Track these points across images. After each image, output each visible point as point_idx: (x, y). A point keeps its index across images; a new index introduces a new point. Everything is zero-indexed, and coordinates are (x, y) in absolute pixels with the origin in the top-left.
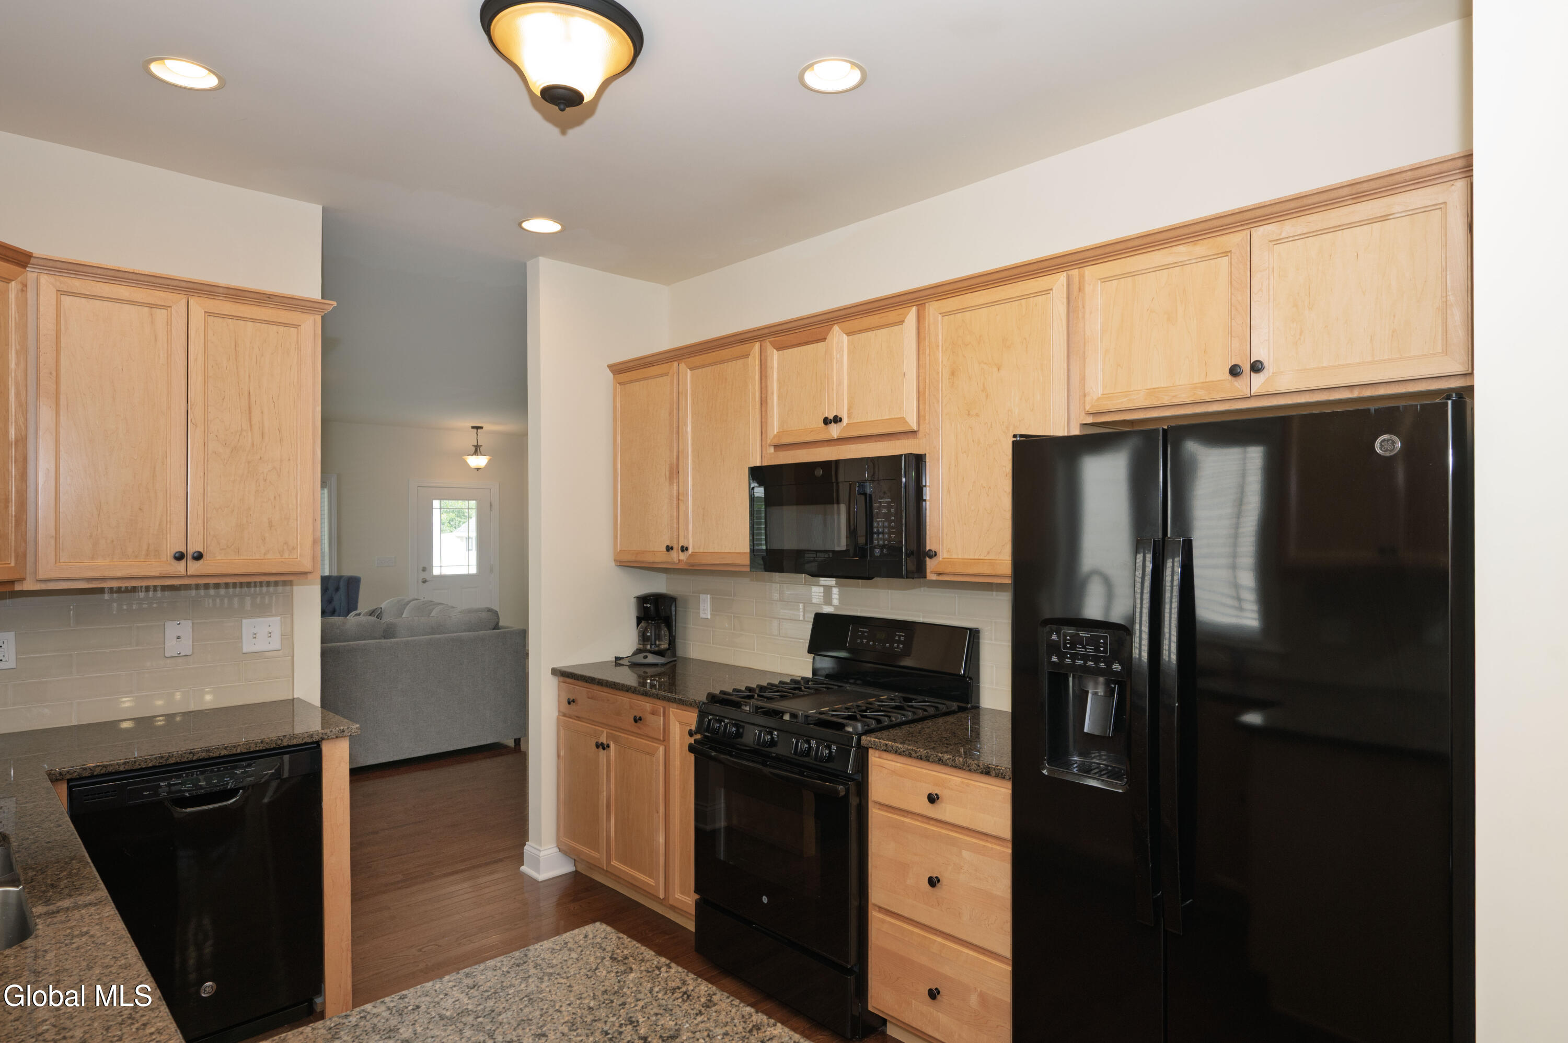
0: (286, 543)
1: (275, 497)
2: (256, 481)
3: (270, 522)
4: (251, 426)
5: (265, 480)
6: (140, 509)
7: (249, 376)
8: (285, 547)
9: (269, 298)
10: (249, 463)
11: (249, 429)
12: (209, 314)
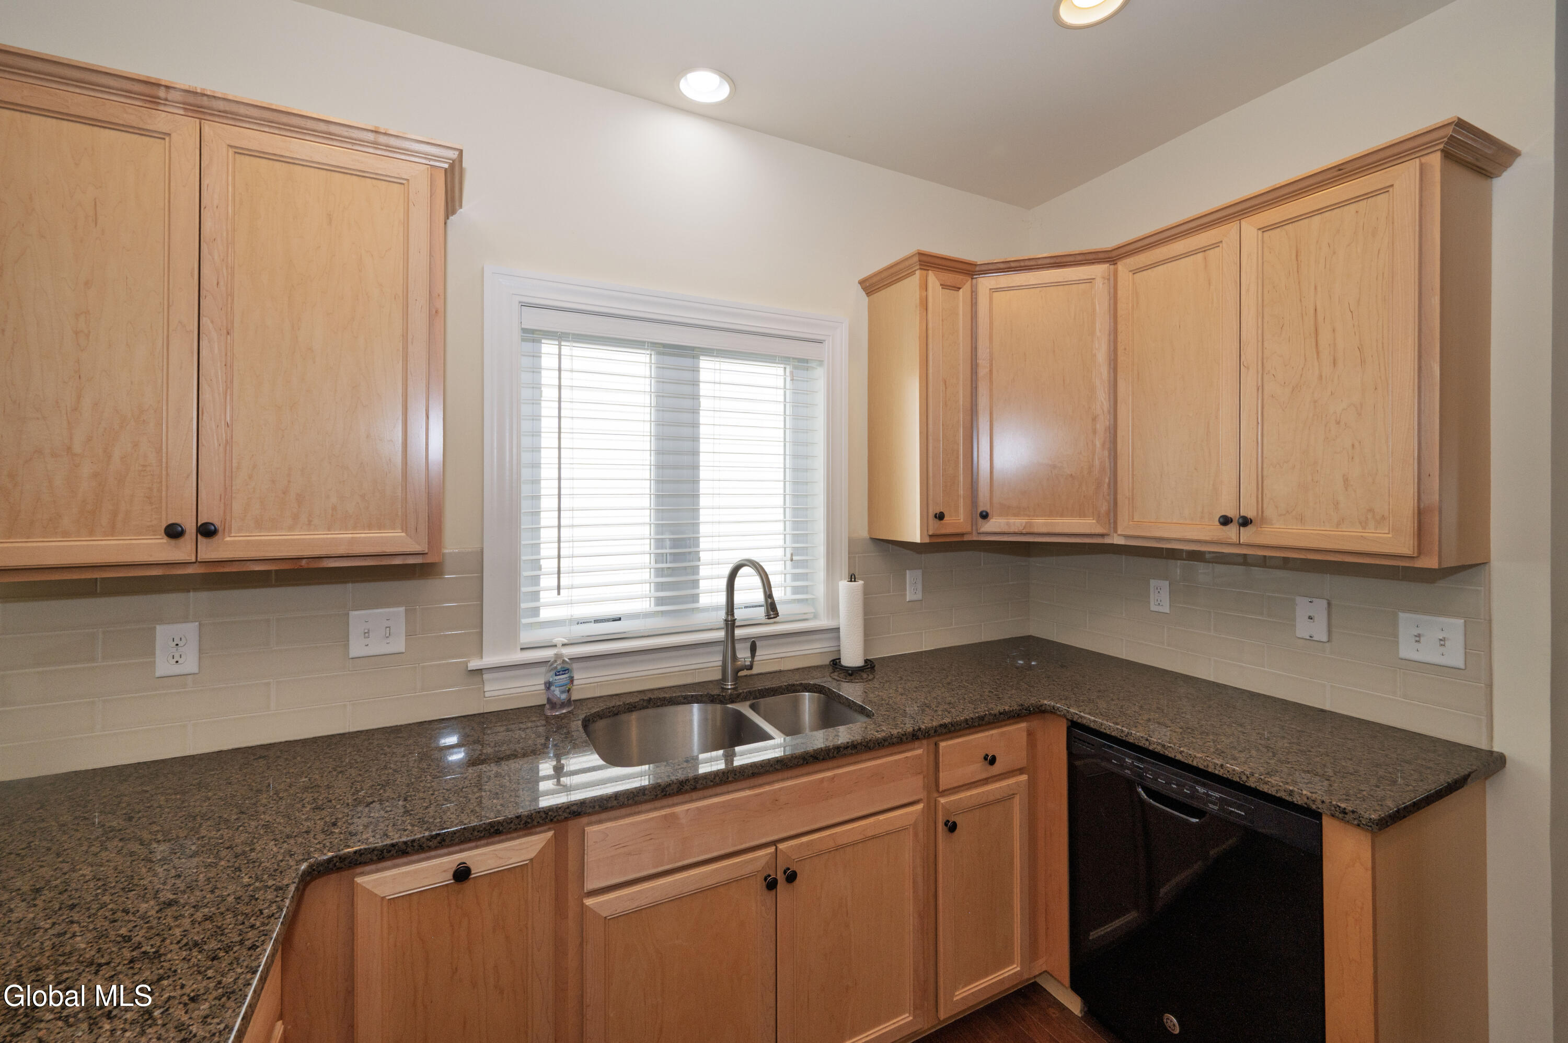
0: (1371, 510)
1: (1353, 446)
2: (1326, 426)
3: (1346, 480)
4: (1318, 353)
5: (1338, 423)
6: (1195, 469)
7: (1316, 288)
8: (1370, 516)
9: (1340, 170)
10: (1315, 402)
11: (1315, 356)
12: (1264, 229)
